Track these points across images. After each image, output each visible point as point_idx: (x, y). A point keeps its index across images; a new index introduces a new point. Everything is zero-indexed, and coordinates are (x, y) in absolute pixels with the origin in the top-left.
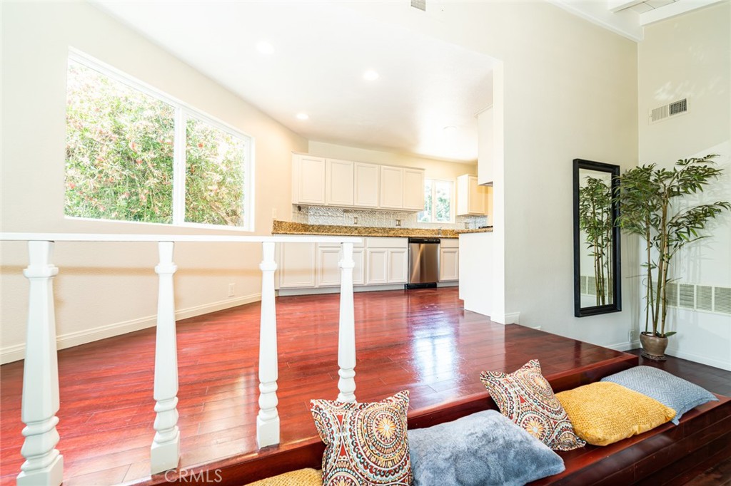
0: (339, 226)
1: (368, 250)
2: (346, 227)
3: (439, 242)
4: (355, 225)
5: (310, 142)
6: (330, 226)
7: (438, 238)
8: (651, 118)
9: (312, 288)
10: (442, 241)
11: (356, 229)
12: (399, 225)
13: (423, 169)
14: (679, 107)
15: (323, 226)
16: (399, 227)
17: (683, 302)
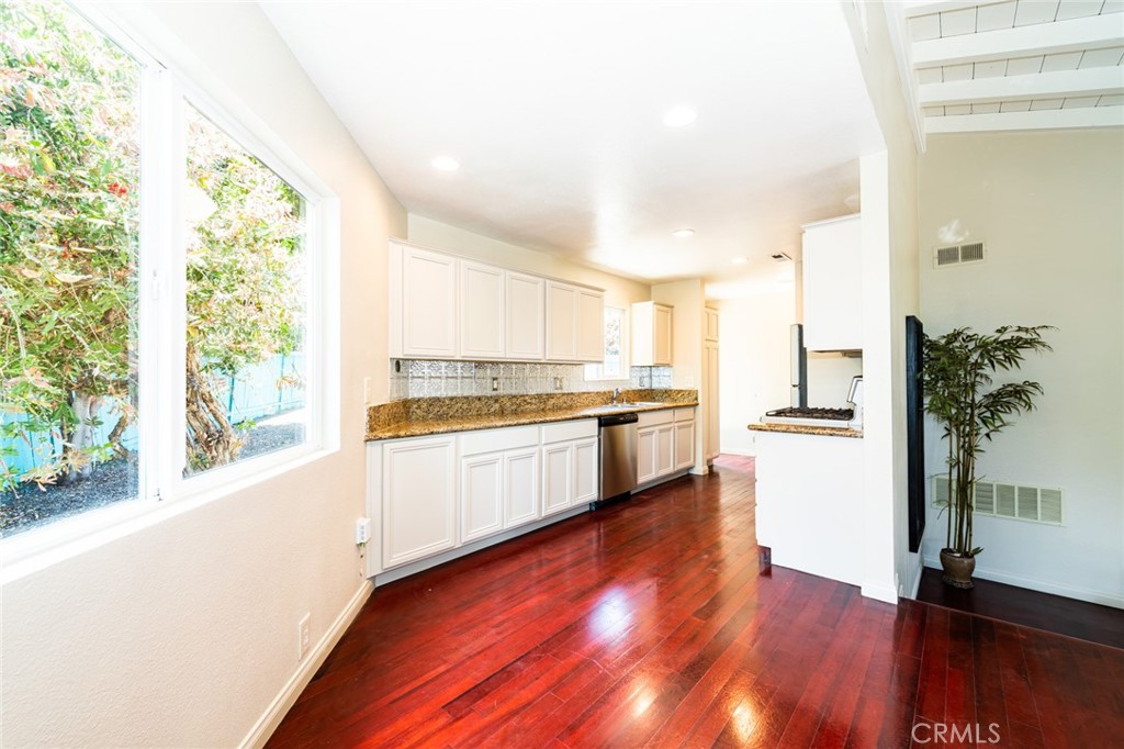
0: (467, 398)
1: (544, 449)
2: (479, 399)
3: (636, 420)
4: (494, 393)
5: (409, 215)
6: (452, 399)
7: (632, 413)
8: (937, 261)
9: (452, 550)
10: (640, 416)
11: (496, 401)
12: (561, 388)
13: (602, 290)
14: (974, 252)
15: (438, 399)
16: (559, 391)
17: (980, 505)
